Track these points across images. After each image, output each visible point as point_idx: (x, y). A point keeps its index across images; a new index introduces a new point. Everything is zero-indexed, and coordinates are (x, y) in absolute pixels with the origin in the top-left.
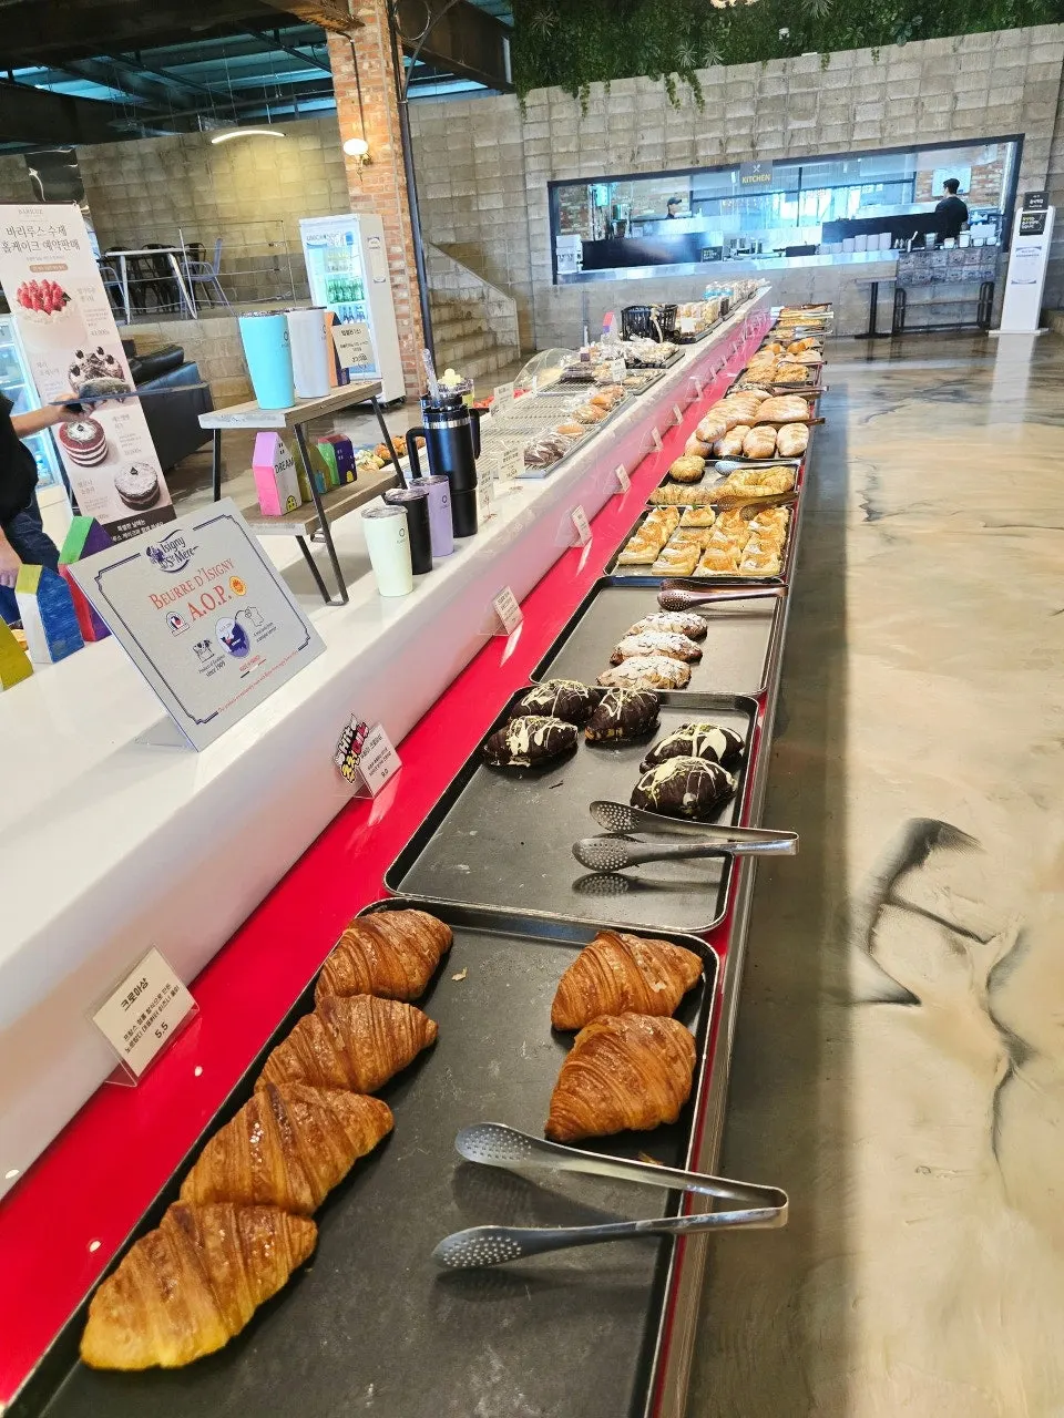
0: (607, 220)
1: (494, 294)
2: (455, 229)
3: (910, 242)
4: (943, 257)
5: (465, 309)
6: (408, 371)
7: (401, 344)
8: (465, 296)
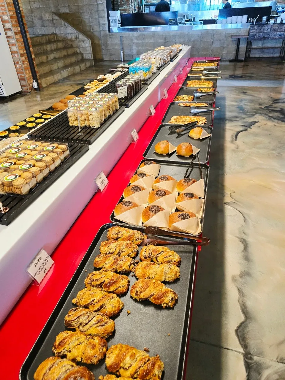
0: (138, 4)
1: (81, 37)
2: (69, 6)
3: (255, 20)
4: (269, 27)
5: (70, 43)
6: (21, 79)
7: (15, 66)
8: (69, 37)
